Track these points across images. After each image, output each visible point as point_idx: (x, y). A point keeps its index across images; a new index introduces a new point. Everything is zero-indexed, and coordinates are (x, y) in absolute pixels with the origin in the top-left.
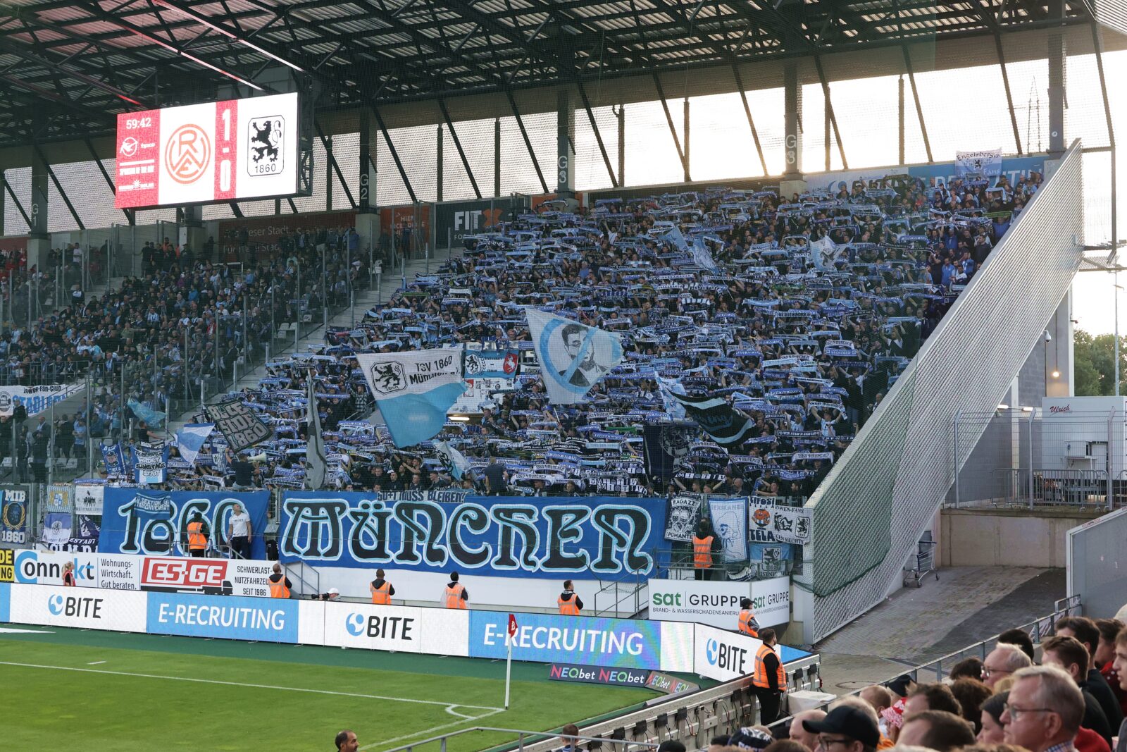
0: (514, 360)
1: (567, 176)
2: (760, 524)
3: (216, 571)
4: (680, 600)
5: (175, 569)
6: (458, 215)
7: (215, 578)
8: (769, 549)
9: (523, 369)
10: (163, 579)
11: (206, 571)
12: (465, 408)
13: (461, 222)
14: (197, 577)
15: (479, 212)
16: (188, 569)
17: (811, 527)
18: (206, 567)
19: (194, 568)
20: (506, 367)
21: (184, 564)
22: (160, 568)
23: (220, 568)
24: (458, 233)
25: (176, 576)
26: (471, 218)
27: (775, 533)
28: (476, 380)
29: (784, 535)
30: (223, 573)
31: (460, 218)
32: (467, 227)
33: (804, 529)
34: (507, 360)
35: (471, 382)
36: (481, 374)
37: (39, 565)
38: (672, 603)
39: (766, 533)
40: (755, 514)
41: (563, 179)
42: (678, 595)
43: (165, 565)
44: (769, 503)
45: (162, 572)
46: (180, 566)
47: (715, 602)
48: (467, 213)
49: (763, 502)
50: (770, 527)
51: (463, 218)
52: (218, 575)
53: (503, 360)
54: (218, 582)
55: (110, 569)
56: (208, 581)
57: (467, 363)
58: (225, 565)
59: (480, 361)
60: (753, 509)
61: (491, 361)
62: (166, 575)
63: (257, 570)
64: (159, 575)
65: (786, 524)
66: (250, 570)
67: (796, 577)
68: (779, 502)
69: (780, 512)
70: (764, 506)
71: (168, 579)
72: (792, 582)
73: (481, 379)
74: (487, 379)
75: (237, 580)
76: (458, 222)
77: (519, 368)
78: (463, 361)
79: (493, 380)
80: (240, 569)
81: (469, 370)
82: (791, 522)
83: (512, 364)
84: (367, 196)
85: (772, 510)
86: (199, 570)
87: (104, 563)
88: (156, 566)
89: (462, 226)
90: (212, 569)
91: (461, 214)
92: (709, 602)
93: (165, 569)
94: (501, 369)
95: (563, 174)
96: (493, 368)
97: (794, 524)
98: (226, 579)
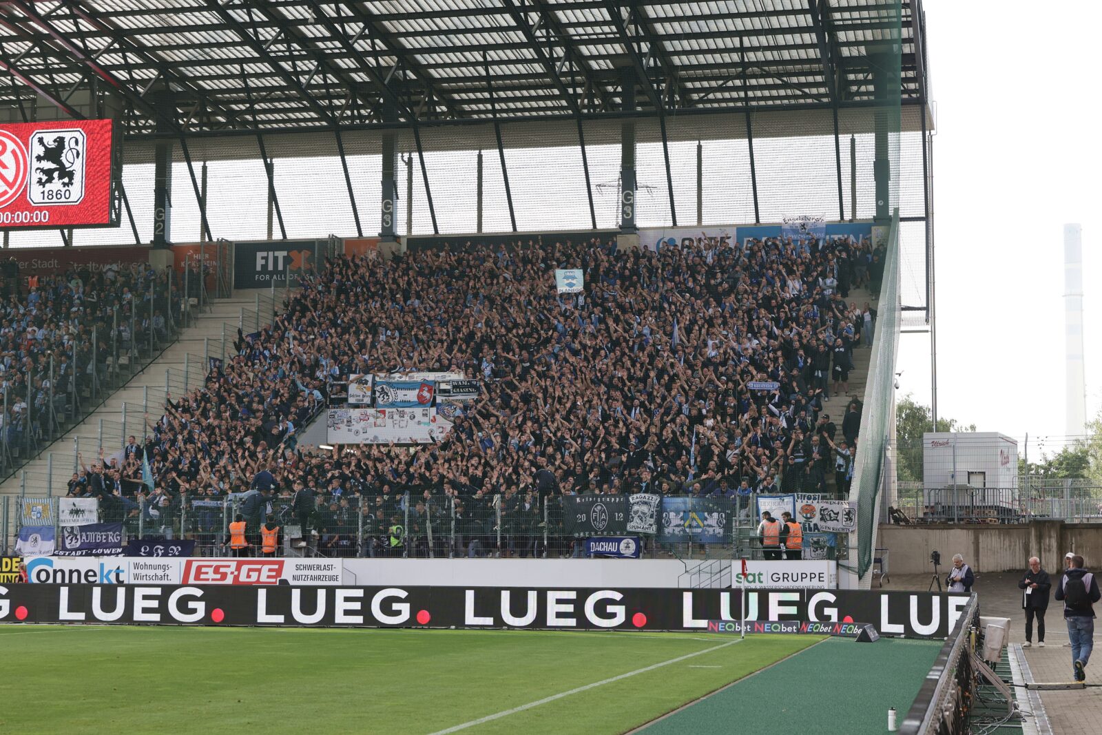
0: (429, 391)
1: (392, 220)
2: (807, 518)
3: (270, 570)
4: (762, 578)
5: (222, 570)
6: (260, 255)
7: (269, 577)
8: (815, 539)
9: (439, 399)
10: (208, 580)
11: (259, 571)
12: (376, 438)
13: (263, 262)
14: (249, 576)
15: (285, 253)
16: (238, 568)
17: (855, 518)
18: (259, 566)
19: (245, 568)
20: (420, 397)
21: (233, 565)
22: (204, 570)
23: (276, 567)
24: (259, 273)
25: (224, 576)
26: (276, 259)
27: (821, 524)
28: (387, 410)
29: (831, 524)
30: (279, 572)
31: (263, 258)
32: (270, 268)
33: (851, 519)
34: (422, 390)
35: (384, 412)
36: (393, 405)
37: (55, 572)
38: (754, 581)
39: (812, 525)
40: (802, 508)
41: (387, 223)
42: (760, 574)
43: (211, 566)
44: (815, 499)
45: (207, 573)
46: (229, 566)
47: (795, 579)
48: (271, 254)
49: (809, 498)
50: (816, 520)
51: (266, 258)
52: (274, 574)
53: (417, 391)
54: (274, 580)
55: (144, 572)
56: (261, 580)
57: (378, 394)
58: (281, 564)
59: (391, 392)
60: (799, 505)
61: (404, 392)
62: (211, 575)
63: (319, 567)
64: (202, 576)
65: (832, 515)
66: (310, 567)
67: (841, 562)
68: (823, 498)
69: (825, 506)
70: (810, 502)
71: (213, 580)
72: (838, 565)
73: (394, 410)
74: (400, 409)
75: (294, 578)
76: (260, 263)
77: (435, 398)
78: (374, 392)
79: (407, 410)
80: (298, 567)
81: (380, 401)
82: (838, 514)
83: (426, 394)
84: (163, 230)
85: (817, 505)
86: (250, 570)
87: (136, 566)
88: (199, 568)
89: (265, 267)
90: (265, 568)
91: (265, 254)
92: (790, 578)
93: (211, 570)
94: (415, 399)
95: (388, 217)
96: (407, 398)
97: (840, 515)
98: (283, 577)
